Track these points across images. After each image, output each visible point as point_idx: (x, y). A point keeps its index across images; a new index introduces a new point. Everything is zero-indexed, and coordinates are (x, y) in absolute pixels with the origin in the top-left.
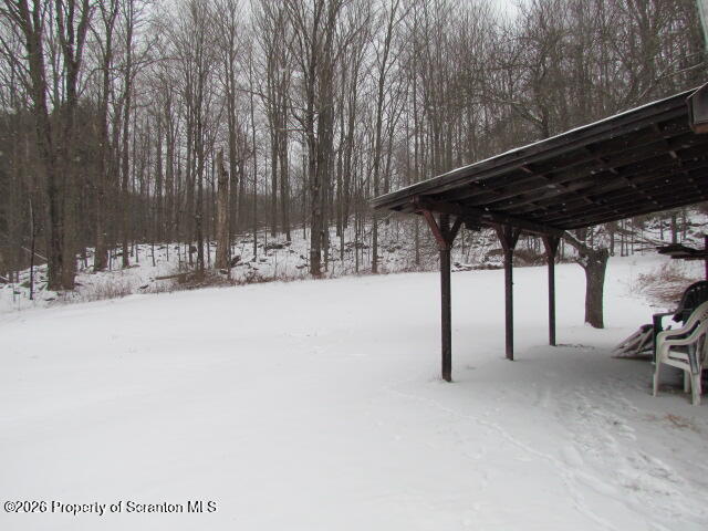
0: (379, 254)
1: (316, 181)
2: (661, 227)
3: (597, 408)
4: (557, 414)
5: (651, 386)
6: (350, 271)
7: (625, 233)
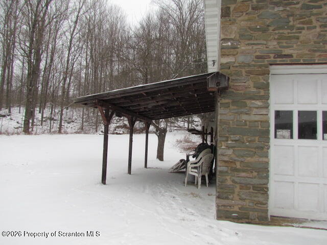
0: (63, 124)
1: (31, 83)
2: (184, 121)
3: (166, 192)
4: (152, 195)
5: (184, 183)
6: (46, 132)
7: (172, 123)
